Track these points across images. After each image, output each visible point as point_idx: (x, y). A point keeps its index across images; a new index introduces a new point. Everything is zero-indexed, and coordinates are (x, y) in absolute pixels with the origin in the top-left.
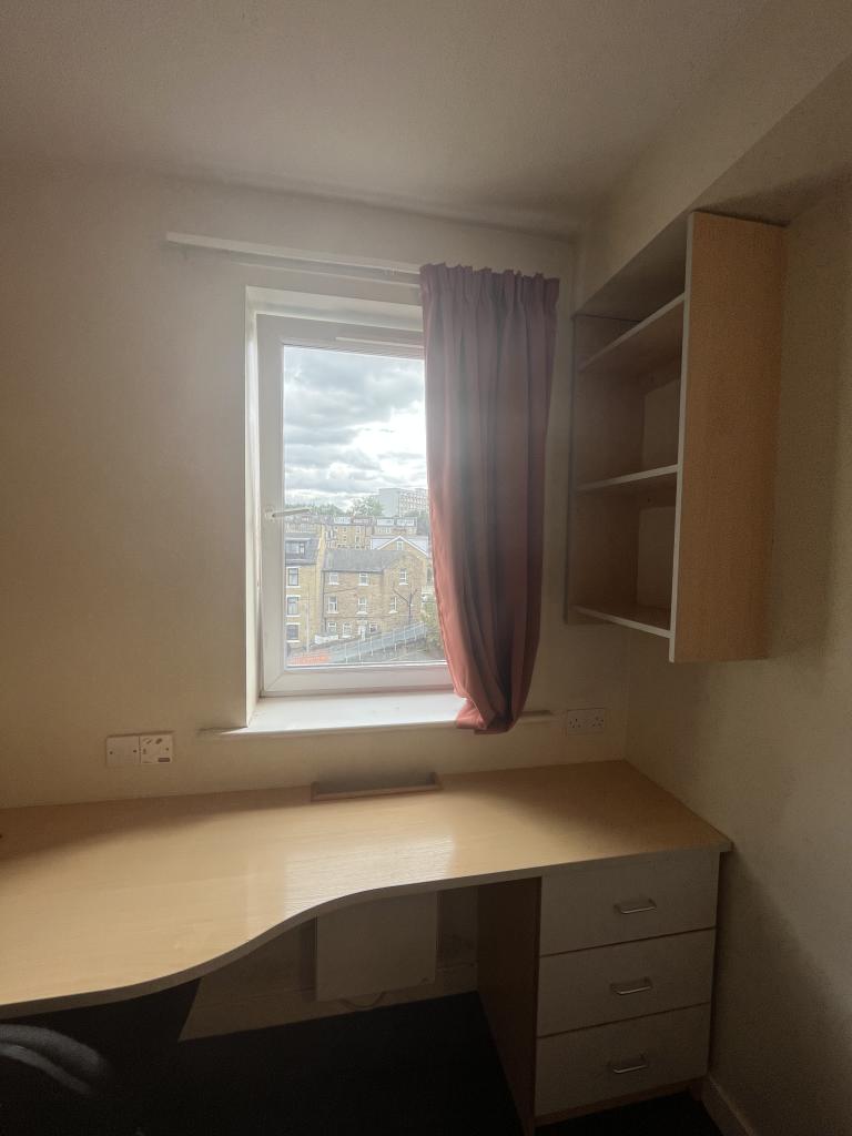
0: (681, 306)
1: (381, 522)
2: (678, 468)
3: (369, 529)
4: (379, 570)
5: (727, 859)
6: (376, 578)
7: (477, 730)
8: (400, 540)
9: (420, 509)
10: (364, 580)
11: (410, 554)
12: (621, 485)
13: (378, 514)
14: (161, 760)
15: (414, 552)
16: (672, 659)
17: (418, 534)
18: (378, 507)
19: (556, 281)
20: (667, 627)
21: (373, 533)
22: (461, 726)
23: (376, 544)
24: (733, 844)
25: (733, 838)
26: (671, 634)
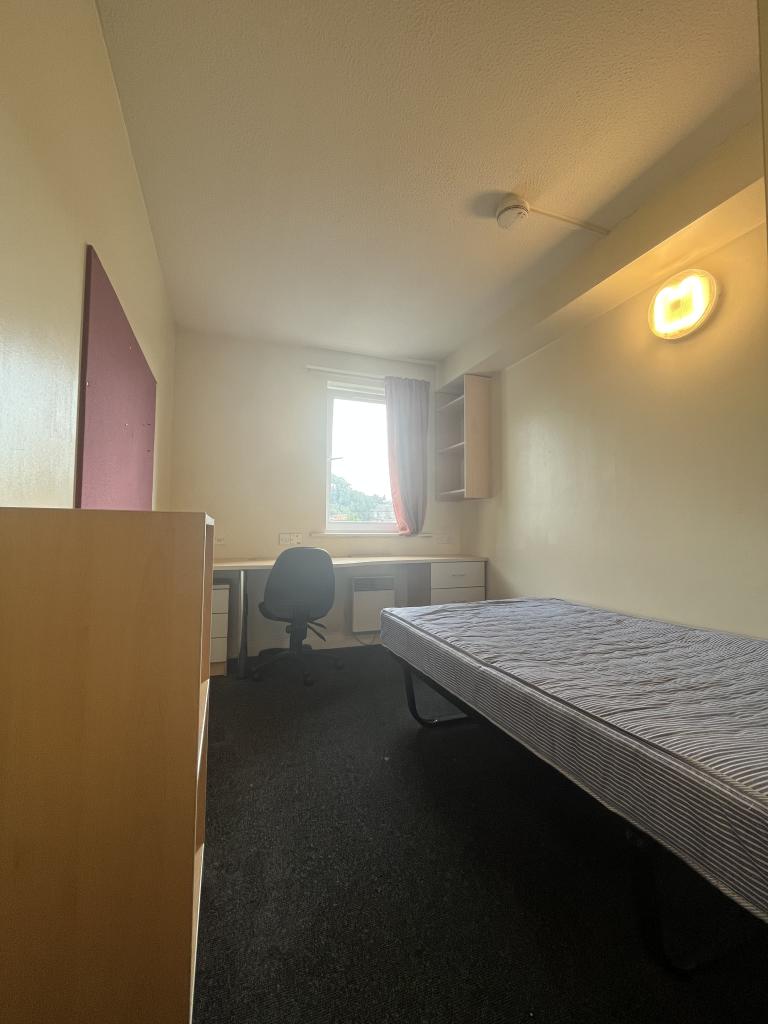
0: (463, 399)
2: (464, 444)
14: (298, 543)
19: (430, 382)
22: (401, 535)
24: (488, 559)
26: (465, 490)
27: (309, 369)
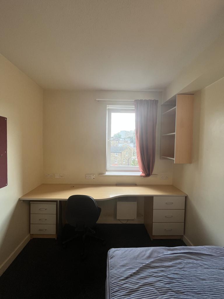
0: (175, 108)
1: (121, 140)
2: (175, 133)
3: (118, 141)
4: (120, 152)
5: (186, 197)
6: (120, 154)
7: (144, 177)
8: (126, 144)
9: (131, 136)
10: (117, 155)
11: (128, 148)
12: (168, 135)
13: (120, 137)
14: (93, 178)
15: (130, 147)
16: (174, 163)
17: (131, 143)
18: (120, 136)
19: (158, 100)
20: (174, 158)
21: (119, 142)
22: (141, 176)
23: (120, 145)
24: (187, 195)
25: (187, 194)
26: (174, 159)
27: (98, 101)
